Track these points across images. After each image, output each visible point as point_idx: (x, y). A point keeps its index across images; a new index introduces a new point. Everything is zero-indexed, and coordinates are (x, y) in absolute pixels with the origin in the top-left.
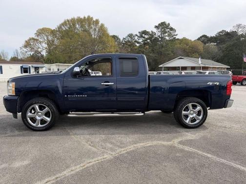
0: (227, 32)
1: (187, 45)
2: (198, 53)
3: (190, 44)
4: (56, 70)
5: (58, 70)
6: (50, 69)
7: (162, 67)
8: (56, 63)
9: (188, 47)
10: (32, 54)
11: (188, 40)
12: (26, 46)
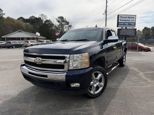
0: (37, 18)
1: (14, 23)
2: (22, 28)
3: (16, 22)
7: (4, 38)
9: (15, 24)
11: (13, 19)
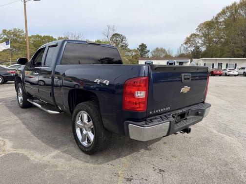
4: (202, 65)
5: (205, 64)
6: (197, 64)
8: (201, 58)
10: (192, 50)
12: (186, 43)
